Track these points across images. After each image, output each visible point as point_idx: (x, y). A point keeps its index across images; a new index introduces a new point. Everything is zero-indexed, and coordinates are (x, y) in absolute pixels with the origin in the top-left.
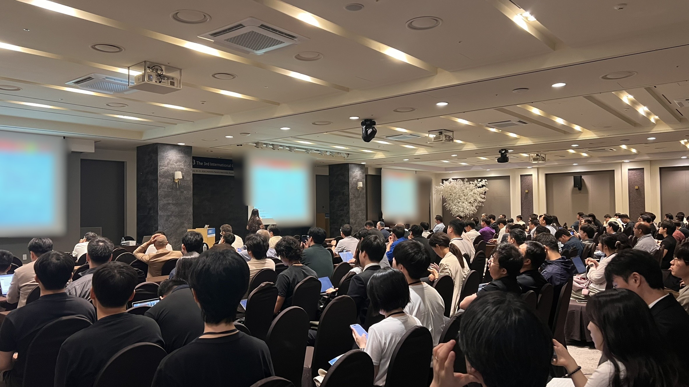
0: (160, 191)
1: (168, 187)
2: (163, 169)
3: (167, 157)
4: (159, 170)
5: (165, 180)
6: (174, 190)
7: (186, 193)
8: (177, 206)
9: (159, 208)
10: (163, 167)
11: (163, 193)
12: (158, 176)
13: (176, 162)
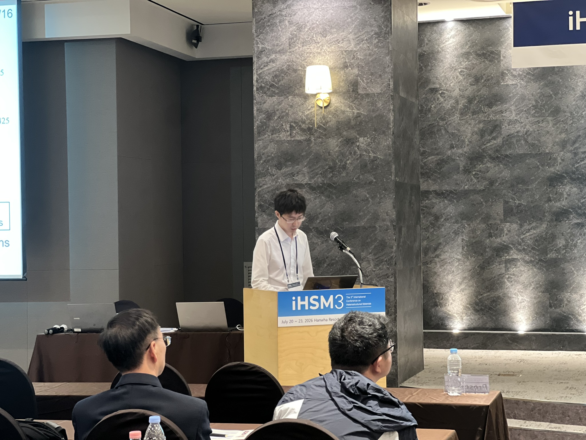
0: (261, 143)
1: (291, 126)
2: (273, 61)
3: (288, 18)
4: (259, 68)
5: (280, 103)
6: (316, 135)
7: (368, 145)
8: (328, 196)
9: (257, 204)
10: (273, 56)
11: (272, 149)
12: (255, 89)
13: (325, 30)
